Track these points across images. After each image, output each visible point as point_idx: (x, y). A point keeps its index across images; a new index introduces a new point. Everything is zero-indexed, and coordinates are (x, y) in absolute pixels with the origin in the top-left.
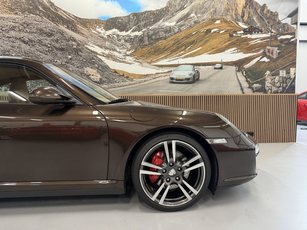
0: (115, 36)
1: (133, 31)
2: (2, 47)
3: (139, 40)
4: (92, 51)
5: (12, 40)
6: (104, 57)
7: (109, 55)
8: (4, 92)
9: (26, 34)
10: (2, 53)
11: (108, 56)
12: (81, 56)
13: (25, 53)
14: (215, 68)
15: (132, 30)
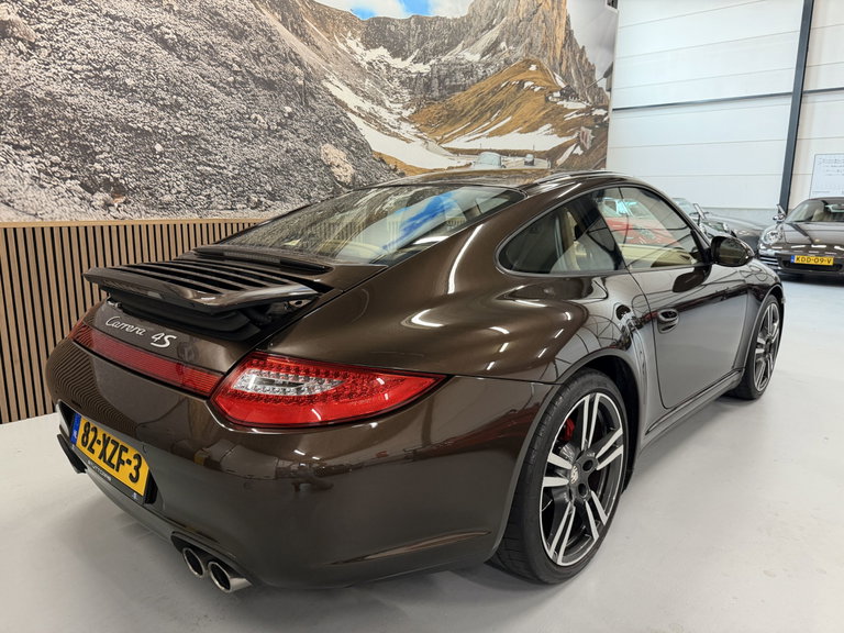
0: (383, 68)
1: (416, 61)
2: (88, 47)
3: (425, 84)
4: (337, 100)
5: (122, 28)
6: (360, 119)
7: (370, 114)
8: (102, 212)
9: (168, 17)
10: (90, 71)
11: (370, 118)
12: (314, 110)
13: (168, 80)
14: (526, 163)
15: (413, 57)
